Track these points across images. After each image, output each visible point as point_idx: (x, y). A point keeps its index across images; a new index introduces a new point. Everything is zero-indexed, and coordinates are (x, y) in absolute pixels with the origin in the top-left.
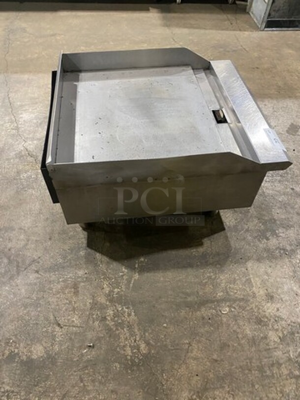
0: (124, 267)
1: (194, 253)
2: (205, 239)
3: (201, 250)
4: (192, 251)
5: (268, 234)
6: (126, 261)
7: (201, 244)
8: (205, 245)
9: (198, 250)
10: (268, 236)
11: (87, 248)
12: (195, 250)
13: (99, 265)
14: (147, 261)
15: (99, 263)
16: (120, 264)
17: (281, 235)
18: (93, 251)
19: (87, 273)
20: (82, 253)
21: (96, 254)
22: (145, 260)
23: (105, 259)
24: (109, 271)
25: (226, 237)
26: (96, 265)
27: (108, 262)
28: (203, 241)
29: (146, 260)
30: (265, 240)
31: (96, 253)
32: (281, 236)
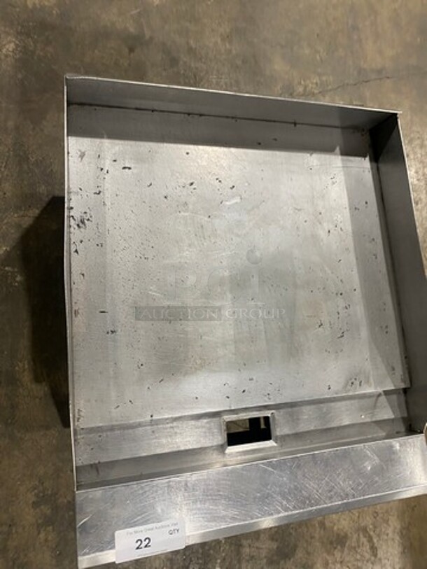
0: (8, 249)
1: (21, 365)
2: (46, 389)
3: (26, 378)
4: (26, 362)
5: (46, 510)
6: (18, 252)
7: (37, 379)
8: (34, 386)
9: (26, 373)
10: (42, 507)
11: (50, 197)
12: (26, 366)
13: (17, 213)
14: (15, 286)
15: (22, 213)
16: (14, 244)
17: (42, 535)
18: (44, 205)
19: (6, 196)
20: (42, 189)
21: (38, 209)
22: (17, 282)
23: (27, 222)
24: (4, 227)
25: (47, 428)
26: (18, 208)
27: (20, 226)
28: (44, 384)
29: (16, 284)
30: (34, 499)
31: (41, 209)
32: (39, 533)
